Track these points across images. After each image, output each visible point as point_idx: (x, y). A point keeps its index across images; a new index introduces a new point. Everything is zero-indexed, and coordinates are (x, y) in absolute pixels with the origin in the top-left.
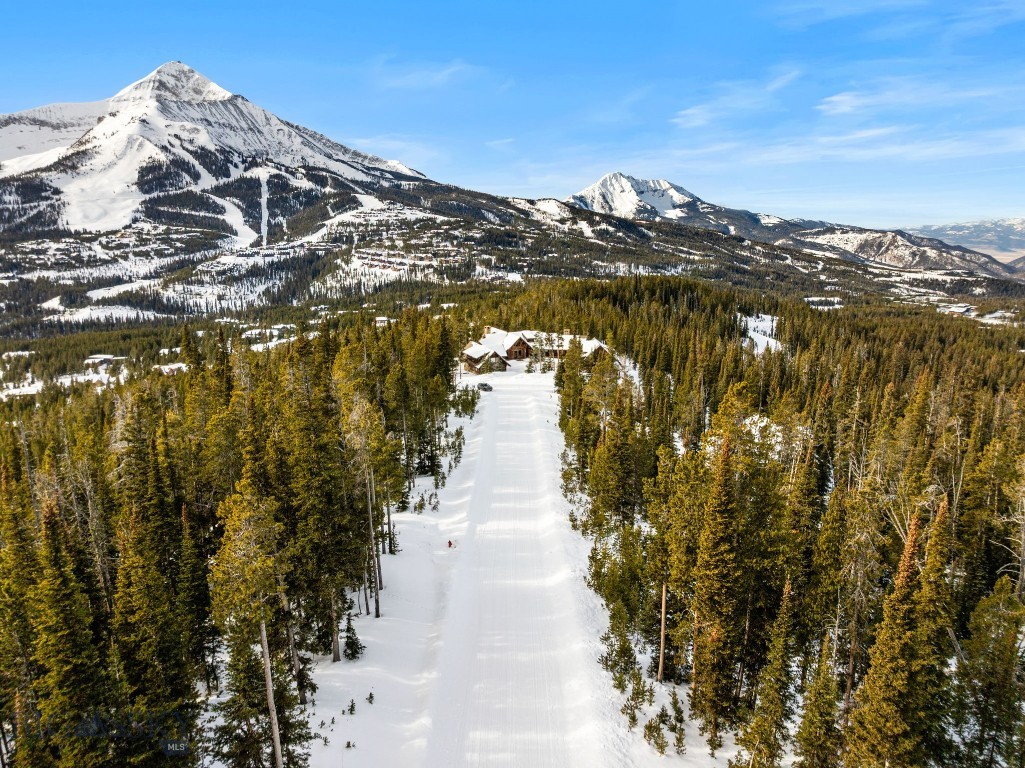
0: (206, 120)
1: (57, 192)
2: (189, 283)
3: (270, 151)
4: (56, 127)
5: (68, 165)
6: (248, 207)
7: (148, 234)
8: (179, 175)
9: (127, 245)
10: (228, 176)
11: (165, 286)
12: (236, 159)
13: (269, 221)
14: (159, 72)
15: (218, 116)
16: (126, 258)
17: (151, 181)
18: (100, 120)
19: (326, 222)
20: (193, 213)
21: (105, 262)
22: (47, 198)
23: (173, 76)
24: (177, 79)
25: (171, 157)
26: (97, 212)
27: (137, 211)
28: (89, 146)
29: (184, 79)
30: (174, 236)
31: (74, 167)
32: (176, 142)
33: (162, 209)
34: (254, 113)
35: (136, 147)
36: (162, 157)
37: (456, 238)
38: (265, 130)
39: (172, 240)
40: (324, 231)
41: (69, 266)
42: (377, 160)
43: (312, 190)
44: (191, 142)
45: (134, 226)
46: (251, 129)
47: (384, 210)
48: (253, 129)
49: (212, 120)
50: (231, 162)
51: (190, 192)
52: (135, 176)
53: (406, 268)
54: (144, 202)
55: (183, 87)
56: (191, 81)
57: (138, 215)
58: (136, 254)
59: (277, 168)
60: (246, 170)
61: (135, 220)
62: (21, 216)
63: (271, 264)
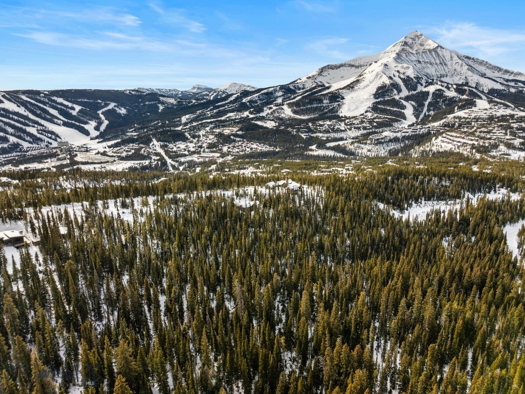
0: (419, 61)
1: (343, 98)
2: (361, 143)
3: (448, 74)
4: (357, 67)
5: (350, 87)
6: (418, 106)
7: (366, 119)
8: (392, 90)
9: (354, 124)
10: (415, 90)
11: (352, 143)
12: (423, 82)
13: (425, 113)
14: (405, 37)
15: (425, 58)
16: (350, 129)
17: (380, 93)
18: (370, 64)
19: (448, 116)
20: (391, 109)
21: (342, 131)
22: (339, 101)
23: (412, 38)
24: (413, 39)
25: (392, 82)
26: (355, 107)
27: (369, 107)
28: (362, 77)
29: (417, 39)
30: (375, 120)
31: (353, 87)
32: (397, 74)
33: (379, 106)
34: (445, 54)
35: (379, 77)
36: (388, 82)
37: (512, 128)
38: (449, 63)
39: (374, 122)
40: (444, 120)
41: (328, 132)
42: (520, 74)
43: (454, 97)
44: (404, 74)
45: (365, 114)
46: (441, 63)
47: (486, 109)
48: (443, 63)
49: (421, 60)
50: (420, 83)
51: (394, 99)
52: (374, 91)
53: (459, 144)
54: (374, 103)
55: (416, 43)
56: (420, 40)
57: (368, 109)
58: (355, 128)
59: (442, 86)
60: (426, 87)
61: (366, 112)
62: (327, 109)
63: (404, 137)
